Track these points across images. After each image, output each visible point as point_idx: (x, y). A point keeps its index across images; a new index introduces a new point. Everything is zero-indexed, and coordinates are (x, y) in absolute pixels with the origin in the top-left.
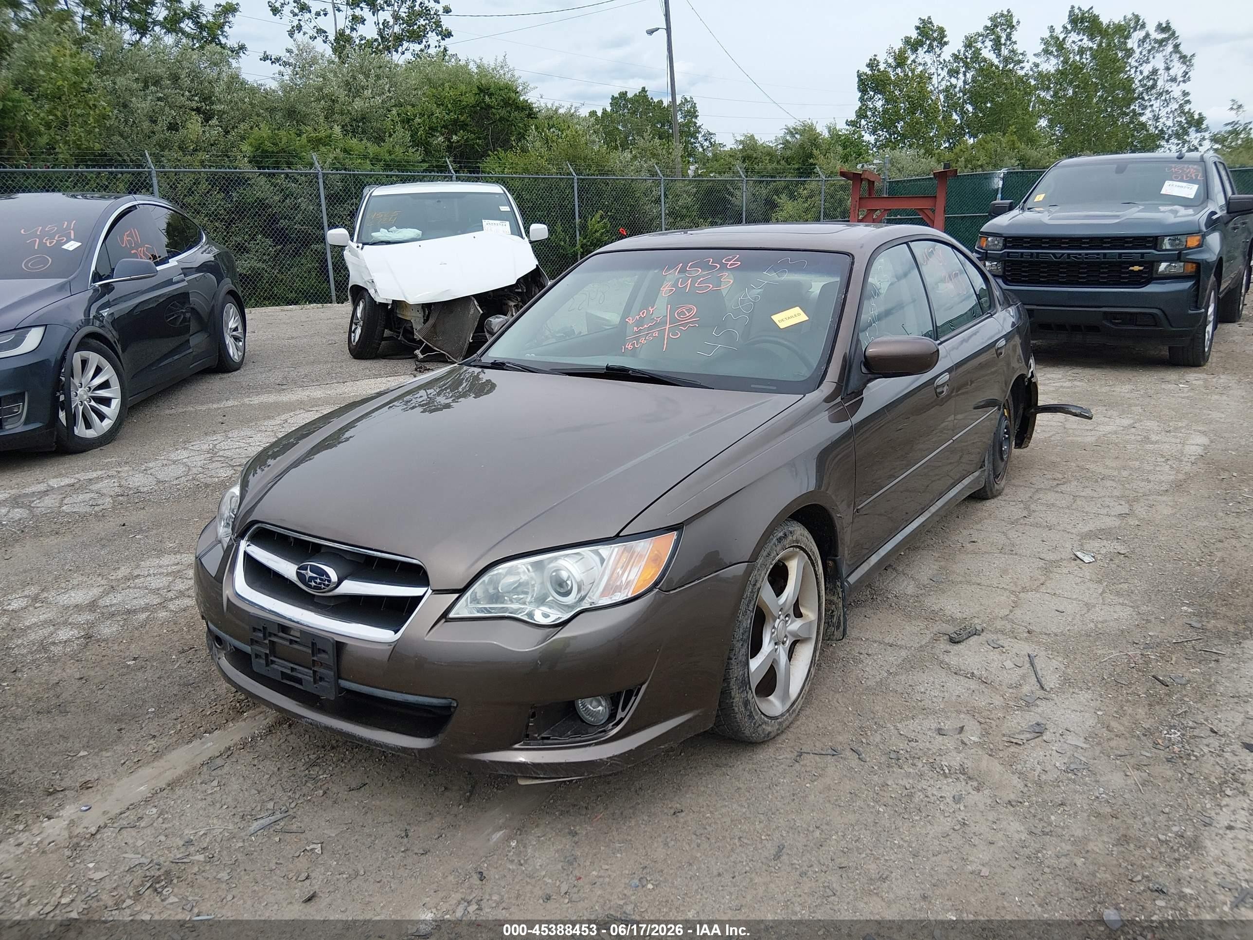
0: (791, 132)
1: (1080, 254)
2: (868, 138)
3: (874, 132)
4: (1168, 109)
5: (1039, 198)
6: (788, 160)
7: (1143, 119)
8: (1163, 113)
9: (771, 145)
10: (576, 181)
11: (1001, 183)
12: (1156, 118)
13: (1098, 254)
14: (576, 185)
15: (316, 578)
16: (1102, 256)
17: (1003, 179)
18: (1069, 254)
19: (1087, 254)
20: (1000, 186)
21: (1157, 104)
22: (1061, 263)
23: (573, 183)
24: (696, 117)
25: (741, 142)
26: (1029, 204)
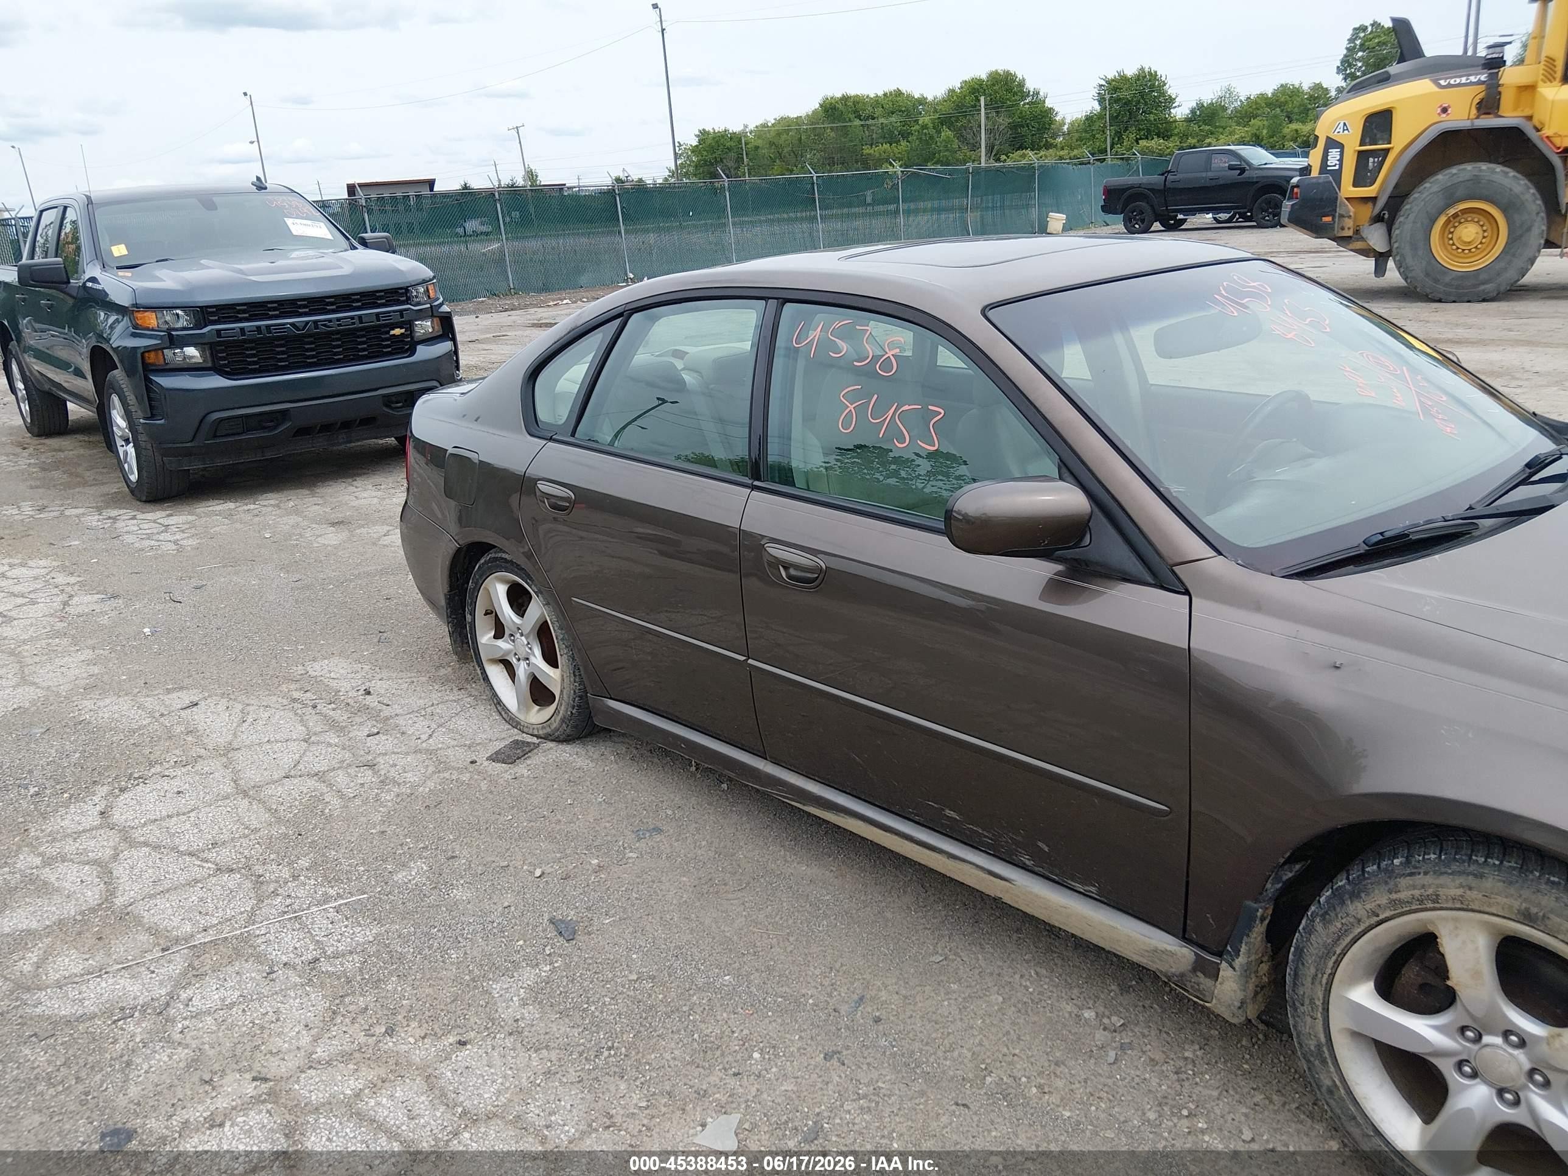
1: (330, 321)
5: (118, 250)
13: (352, 318)
16: (356, 320)
18: (315, 322)
19: (338, 319)
22: (304, 336)
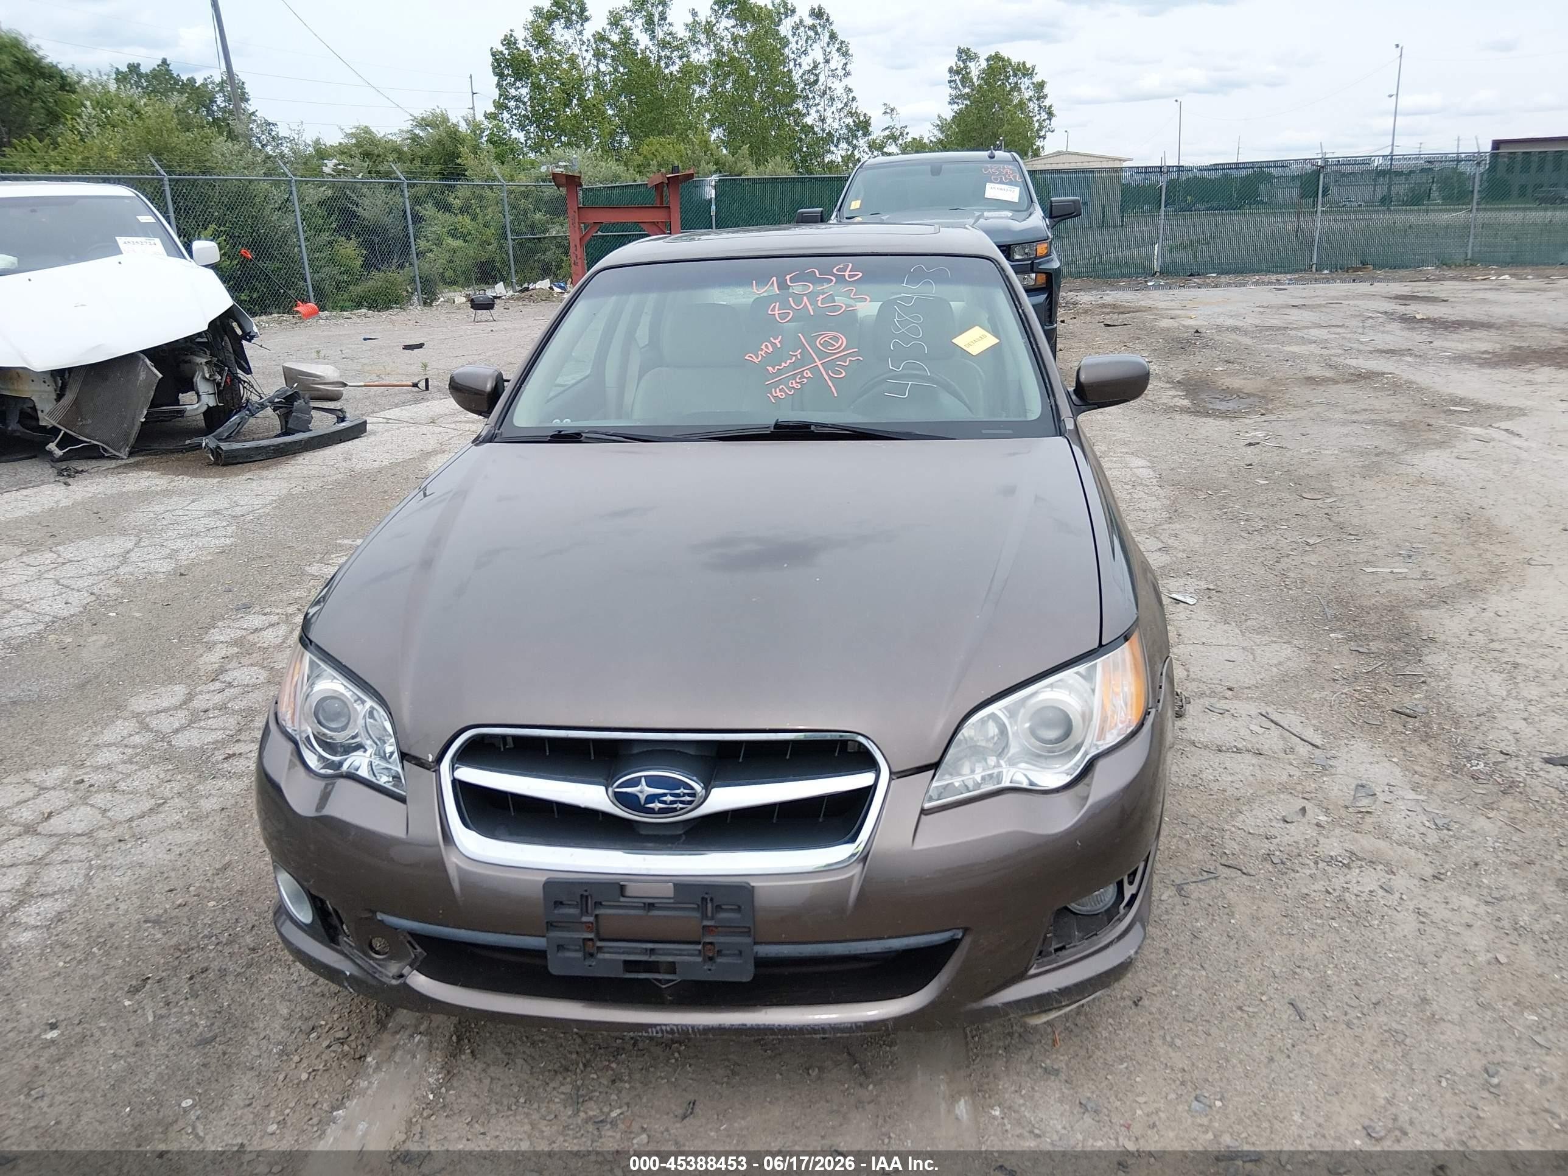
0: (424, 123)
2: (518, 135)
3: (522, 127)
4: (834, 109)
5: (855, 205)
6: (425, 160)
7: (809, 120)
8: (828, 114)
9: (394, 138)
10: (167, 182)
11: (713, 192)
12: (823, 120)
14: (167, 188)
15: (665, 795)
17: (716, 187)
20: (713, 196)
21: (823, 103)
23: (163, 185)
24: (247, 100)
25: (353, 135)
26: (845, 213)
